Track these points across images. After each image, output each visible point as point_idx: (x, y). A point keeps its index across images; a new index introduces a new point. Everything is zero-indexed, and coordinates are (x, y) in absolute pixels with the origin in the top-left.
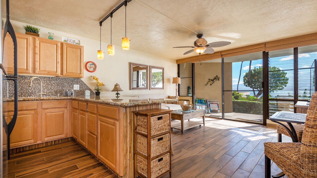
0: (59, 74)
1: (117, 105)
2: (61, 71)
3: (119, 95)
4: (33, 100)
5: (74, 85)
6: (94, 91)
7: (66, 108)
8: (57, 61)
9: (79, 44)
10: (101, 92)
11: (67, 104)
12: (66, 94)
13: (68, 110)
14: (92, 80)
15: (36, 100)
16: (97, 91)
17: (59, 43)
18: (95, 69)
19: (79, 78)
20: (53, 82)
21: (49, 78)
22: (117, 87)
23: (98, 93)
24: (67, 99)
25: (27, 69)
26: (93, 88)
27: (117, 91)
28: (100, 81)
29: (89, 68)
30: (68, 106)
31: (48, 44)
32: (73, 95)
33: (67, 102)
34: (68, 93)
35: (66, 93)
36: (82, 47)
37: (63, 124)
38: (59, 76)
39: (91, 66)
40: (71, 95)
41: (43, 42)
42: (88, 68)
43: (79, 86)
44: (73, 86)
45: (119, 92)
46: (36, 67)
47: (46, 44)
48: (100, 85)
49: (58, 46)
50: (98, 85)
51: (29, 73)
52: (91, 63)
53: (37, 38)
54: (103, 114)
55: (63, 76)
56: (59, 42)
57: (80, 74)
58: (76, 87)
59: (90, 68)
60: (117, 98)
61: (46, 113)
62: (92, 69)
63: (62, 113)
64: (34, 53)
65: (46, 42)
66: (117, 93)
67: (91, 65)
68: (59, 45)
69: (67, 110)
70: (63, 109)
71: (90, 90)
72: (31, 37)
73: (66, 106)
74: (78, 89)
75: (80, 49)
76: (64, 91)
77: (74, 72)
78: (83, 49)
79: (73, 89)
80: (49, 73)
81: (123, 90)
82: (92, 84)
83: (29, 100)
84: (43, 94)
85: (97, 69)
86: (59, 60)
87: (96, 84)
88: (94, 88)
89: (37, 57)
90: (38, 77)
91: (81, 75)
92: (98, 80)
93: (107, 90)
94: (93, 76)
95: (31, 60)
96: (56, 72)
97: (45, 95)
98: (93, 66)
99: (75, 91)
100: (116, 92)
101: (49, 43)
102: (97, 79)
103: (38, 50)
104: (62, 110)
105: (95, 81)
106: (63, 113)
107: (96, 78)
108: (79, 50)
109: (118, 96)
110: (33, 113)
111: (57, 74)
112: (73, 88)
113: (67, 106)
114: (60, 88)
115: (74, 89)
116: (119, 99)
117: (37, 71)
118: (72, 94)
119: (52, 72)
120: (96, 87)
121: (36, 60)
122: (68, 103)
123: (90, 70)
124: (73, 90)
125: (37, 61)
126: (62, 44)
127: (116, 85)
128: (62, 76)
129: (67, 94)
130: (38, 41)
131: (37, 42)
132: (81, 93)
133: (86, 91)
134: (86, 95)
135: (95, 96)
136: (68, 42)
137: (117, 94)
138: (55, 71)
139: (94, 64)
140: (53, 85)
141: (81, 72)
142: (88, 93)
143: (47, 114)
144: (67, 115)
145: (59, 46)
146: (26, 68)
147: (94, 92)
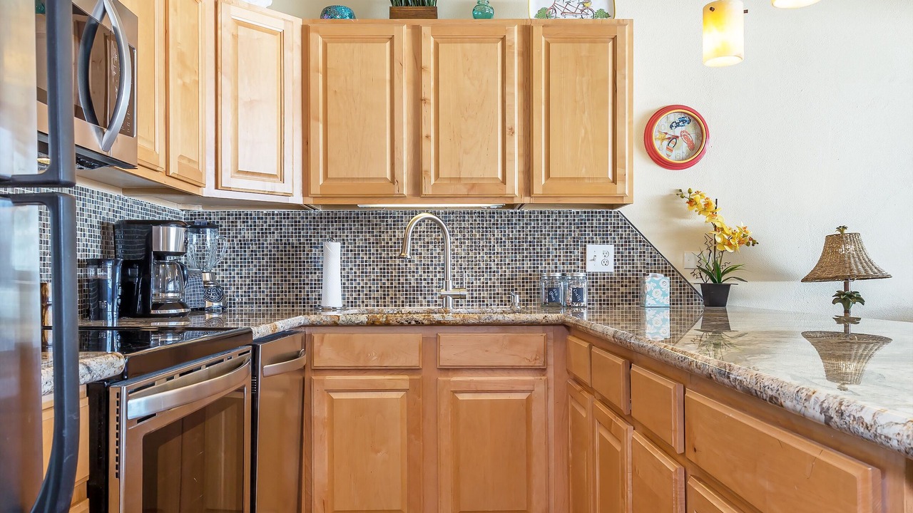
0: (516, 193)
1: (867, 434)
2: (522, 176)
3: (856, 309)
4: (402, 324)
5: (589, 246)
6: (692, 280)
7: (542, 370)
8: (508, 125)
9: (607, 16)
10: (737, 288)
11: (546, 354)
12: (552, 294)
13: (552, 385)
14: (682, 215)
15: (413, 323)
16: (710, 282)
17: (516, 28)
18: (697, 151)
19: (613, 206)
20: (498, 234)
21: (481, 214)
22: (842, 250)
23: (716, 295)
24: (544, 325)
25: (393, 180)
26: (686, 262)
27: (846, 280)
28: (729, 220)
29: (666, 142)
30: (551, 361)
31: (468, 46)
32: (585, 303)
33: (546, 339)
34: (558, 289)
35: (550, 290)
36: (622, 24)
37: (529, 456)
38: (516, 201)
39: (677, 131)
40: (575, 299)
41: (452, 40)
42: (661, 147)
43: (610, 248)
44: (584, 253)
45: (855, 286)
46: (424, 168)
47: (459, 45)
48: (730, 245)
49: (508, 43)
50: (719, 240)
51: (401, 198)
52: (673, 116)
53: (426, 26)
54: (725, 479)
55: (533, 201)
56: (514, 21)
57: (614, 181)
58: (601, 258)
59: (671, 145)
60: (840, 328)
61: (456, 392)
62: (679, 152)
63: (523, 396)
64: (418, 101)
65: (462, 39)
66: (839, 294)
67: (678, 125)
68: (515, 38)
69: (547, 382)
70: (528, 377)
71: (670, 271)
72: (405, 27)
73: (539, 363)
74: (610, 268)
75: (614, 39)
76: (540, 278)
77: (583, 173)
78: (631, 34)
79: (584, 268)
80: (475, 189)
81: (886, 271)
82: (685, 237)
83: (387, 324)
84: (454, 297)
85: (711, 146)
86: (516, 120)
87: (707, 236)
88: (693, 264)
89: (428, 113)
90: (435, 214)
91: (619, 188)
92: (714, 214)
93: (775, 274)
94: (685, 190)
95: (405, 136)
96: (504, 181)
97: (463, 297)
98: (689, 129)
99: (593, 277)
100: (839, 286)
101: (473, 40)
102: (707, 205)
103: (432, 84)
104: (525, 383)
105: (698, 220)
106: (528, 400)
107: (702, 202)
108: (610, 44)
109: (847, 311)
110: (407, 386)
111: (508, 191)
112: (584, 260)
113: (546, 362)
114: (527, 264)
115: (591, 268)
116: (861, 336)
117: (429, 185)
118: (577, 294)
119: (485, 182)
120: (706, 253)
121: (424, 134)
122: (550, 343)
123: (672, 158)
124: (582, 275)
125: (428, 137)
126: (527, 31)
127: (837, 240)
128: (527, 200)
129: (557, 297)
130: (432, 39)
131: (428, 45)
132: (623, 290)
133: (648, 279)
134: (649, 301)
135: (699, 307)
136: (559, 13)
137: (847, 298)
138: (500, 176)
139: (691, 117)
140: (498, 249)
141: (619, 171)
142: (657, 289)
143: (462, 397)
144: (545, 412)
145: (512, 46)
146: (388, 176)
147: (696, 282)
